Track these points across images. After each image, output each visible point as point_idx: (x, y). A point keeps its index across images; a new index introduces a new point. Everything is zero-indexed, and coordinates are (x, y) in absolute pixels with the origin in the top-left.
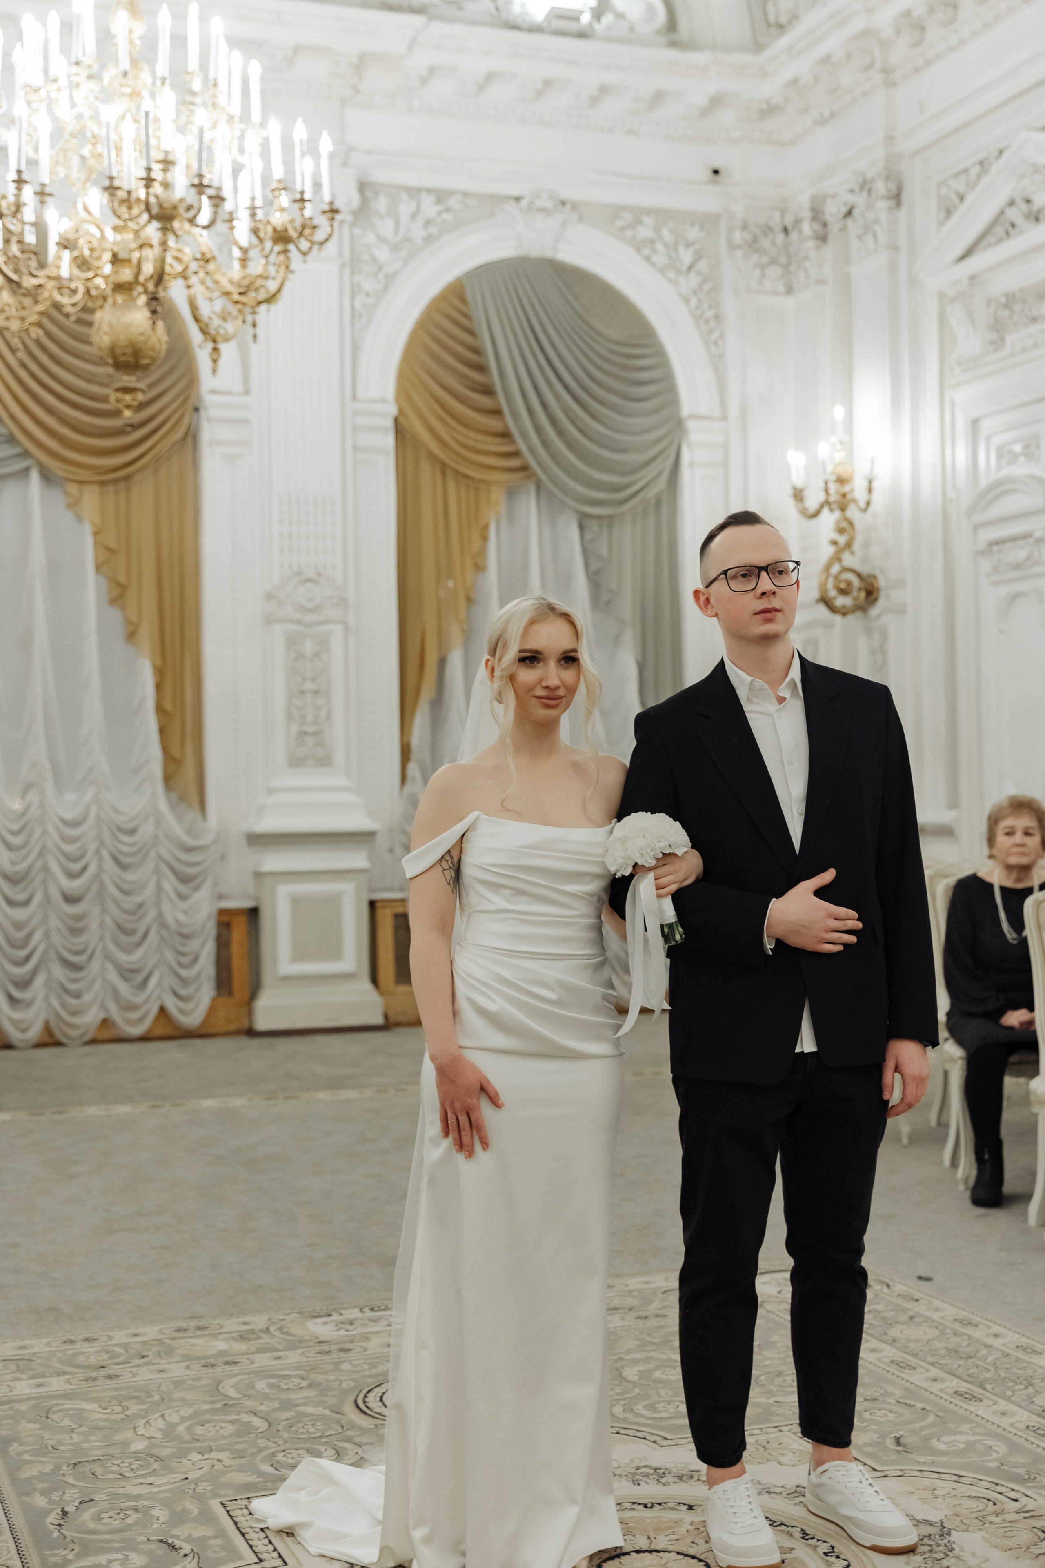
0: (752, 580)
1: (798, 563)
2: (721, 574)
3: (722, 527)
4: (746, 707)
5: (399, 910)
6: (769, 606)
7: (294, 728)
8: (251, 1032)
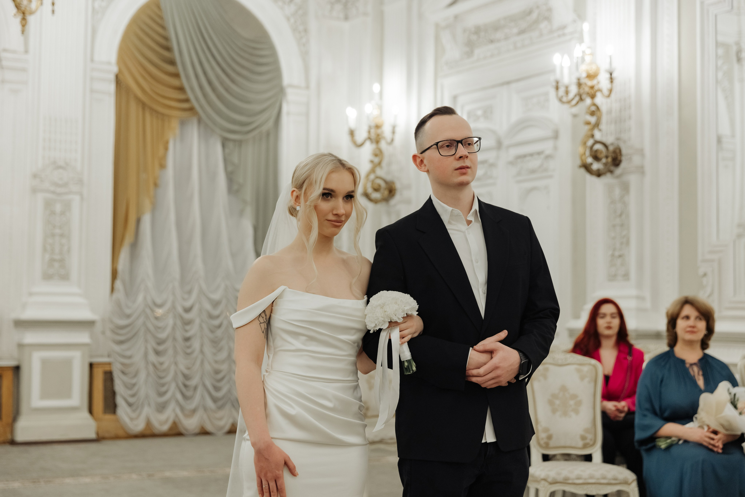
0: (453, 149)
1: (480, 139)
2: (434, 145)
3: (431, 116)
8: (13, 443)
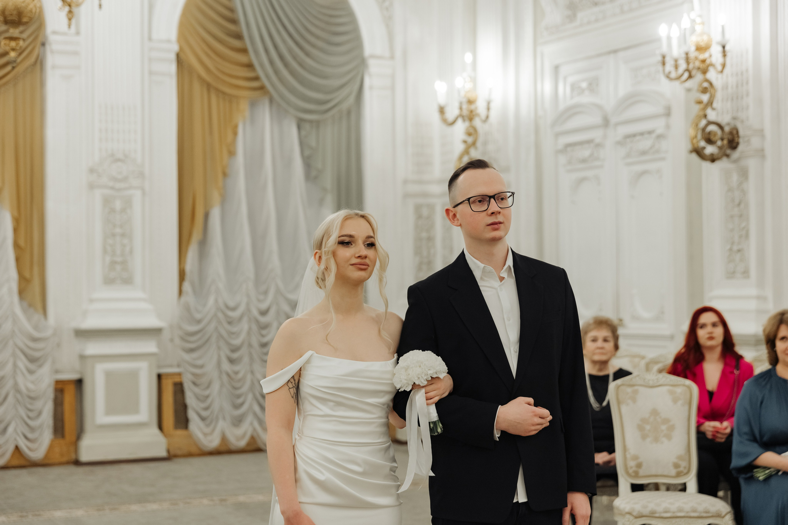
0: (485, 204)
1: (513, 194)
2: (466, 200)
3: (464, 169)
4: (480, 283)
5: (177, 380)
6: (496, 221)
7: (108, 259)
8: (77, 463)
